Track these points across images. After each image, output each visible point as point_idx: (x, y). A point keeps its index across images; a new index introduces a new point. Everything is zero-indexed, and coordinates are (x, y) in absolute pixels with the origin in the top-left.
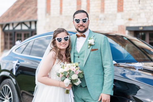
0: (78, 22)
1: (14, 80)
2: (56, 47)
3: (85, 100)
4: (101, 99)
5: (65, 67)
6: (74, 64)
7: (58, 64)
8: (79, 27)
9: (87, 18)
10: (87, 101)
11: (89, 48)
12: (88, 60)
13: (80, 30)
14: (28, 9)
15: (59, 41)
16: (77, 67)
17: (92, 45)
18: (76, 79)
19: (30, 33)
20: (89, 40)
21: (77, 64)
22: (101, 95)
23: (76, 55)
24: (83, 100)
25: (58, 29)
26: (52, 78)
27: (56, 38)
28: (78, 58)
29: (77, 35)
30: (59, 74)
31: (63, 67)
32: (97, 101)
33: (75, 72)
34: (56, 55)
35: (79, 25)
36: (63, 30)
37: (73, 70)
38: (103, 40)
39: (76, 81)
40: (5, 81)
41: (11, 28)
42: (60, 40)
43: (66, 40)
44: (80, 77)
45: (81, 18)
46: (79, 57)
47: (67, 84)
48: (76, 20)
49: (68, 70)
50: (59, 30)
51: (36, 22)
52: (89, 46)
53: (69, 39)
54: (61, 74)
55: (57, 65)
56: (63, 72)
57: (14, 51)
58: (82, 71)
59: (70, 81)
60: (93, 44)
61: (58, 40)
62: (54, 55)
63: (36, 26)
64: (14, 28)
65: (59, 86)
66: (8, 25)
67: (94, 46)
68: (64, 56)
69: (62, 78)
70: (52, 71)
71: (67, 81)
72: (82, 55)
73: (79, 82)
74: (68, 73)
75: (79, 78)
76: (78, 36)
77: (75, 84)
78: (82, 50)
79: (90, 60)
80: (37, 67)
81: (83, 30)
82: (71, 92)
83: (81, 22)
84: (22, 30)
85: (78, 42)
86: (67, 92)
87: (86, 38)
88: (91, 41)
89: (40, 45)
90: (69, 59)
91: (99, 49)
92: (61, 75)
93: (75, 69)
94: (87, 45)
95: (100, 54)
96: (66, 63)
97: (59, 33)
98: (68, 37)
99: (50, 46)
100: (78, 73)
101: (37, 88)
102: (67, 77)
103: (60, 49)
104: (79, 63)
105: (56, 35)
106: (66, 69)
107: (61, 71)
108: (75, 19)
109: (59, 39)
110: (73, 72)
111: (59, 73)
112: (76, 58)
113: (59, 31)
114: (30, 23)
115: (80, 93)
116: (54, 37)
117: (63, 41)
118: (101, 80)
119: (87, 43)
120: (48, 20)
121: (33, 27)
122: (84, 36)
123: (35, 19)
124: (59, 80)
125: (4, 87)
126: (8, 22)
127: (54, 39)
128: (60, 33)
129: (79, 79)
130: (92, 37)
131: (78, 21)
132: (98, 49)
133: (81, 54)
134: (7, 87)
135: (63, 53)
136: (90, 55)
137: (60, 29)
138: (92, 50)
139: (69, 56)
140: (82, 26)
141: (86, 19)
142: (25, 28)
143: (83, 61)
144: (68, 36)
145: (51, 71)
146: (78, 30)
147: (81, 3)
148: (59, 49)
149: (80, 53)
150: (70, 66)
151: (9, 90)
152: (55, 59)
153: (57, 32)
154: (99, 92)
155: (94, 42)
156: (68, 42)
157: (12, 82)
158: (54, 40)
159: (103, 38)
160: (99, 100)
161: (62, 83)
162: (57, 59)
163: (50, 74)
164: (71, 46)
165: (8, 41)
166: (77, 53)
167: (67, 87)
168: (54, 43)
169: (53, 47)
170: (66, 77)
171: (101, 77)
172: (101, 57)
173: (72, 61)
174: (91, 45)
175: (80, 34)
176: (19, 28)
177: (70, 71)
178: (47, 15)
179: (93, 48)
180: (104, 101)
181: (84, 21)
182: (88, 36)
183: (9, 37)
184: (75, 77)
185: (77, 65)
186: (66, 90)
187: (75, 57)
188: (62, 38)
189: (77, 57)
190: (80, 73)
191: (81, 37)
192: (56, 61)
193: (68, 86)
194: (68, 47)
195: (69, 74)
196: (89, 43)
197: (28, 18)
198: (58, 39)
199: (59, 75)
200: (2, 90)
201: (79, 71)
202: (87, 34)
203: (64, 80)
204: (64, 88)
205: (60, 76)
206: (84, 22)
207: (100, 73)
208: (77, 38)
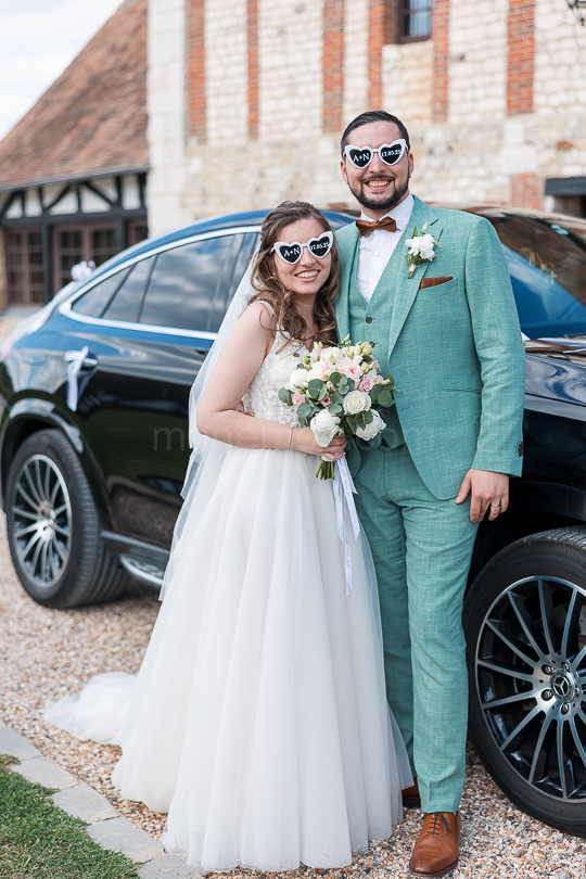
0: (361, 163)
1: (73, 432)
2: (274, 286)
3: (401, 504)
4: (470, 493)
5: (313, 365)
6: (355, 349)
7: (282, 354)
8: (367, 183)
9: (402, 142)
10: (410, 504)
11: (412, 276)
12: (410, 326)
13: (369, 195)
14: (104, 119)
15: (287, 258)
16: (366, 359)
17: (427, 261)
18: (362, 409)
19: (118, 226)
20: (409, 242)
21: (367, 349)
22: (467, 475)
23: (357, 312)
24: (392, 503)
25: (282, 205)
26: (258, 415)
27: (277, 246)
28: (365, 323)
29: (357, 225)
30: (290, 392)
31: (306, 365)
32: (452, 502)
33: (357, 381)
34: (274, 319)
35: (368, 175)
36: (305, 211)
37: (349, 375)
38: (472, 238)
39: (362, 418)
40: (33, 439)
41: (33, 209)
42: (292, 254)
43: (320, 252)
44: (383, 402)
45: (374, 144)
46: (369, 320)
47: (324, 434)
48: (354, 153)
49: (329, 373)
50: (286, 210)
51: (142, 178)
52: (412, 268)
53: (330, 246)
54: (297, 392)
55: (278, 357)
56: (306, 385)
57: (65, 309)
58: (388, 380)
59: (338, 420)
60: (430, 255)
61: (283, 253)
62: (265, 316)
63: (142, 196)
64: (46, 210)
65: (292, 447)
66: (19, 195)
67: (432, 266)
68: (309, 321)
69: (304, 411)
70: (258, 383)
71: (325, 421)
72: (384, 309)
73: (374, 428)
74: (329, 385)
75: (375, 406)
76: (364, 230)
77: (360, 433)
78: (384, 289)
79: (417, 325)
80: (193, 378)
81: (388, 195)
82: (343, 468)
83: (375, 164)
84: (80, 217)
85: (363, 256)
86: (327, 471)
87: (397, 236)
88: (422, 245)
89: (169, 280)
90: (328, 332)
91: (457, 275)
92: (297, 398)
93: (359, 370)
94: (403, 261)
95: (461, 300)
96: (317, 346)
97: (287, 224)
98: (326, 240)
99: (248, 284)
100: (372, 384)
101: (196, 465)
102: (325, 404)
103: (295, 295)
104: (373, 344)
105: (275, 232)
106: (319, 371)
107: (298, 378)
108: (348, 149)
109: (289, 249)
110: (350, 382)
111: (292, 388)
112: (360, 326)
113: (287, 215)
114: (118, 181)
115: (378, 475)
116: (268, 244)
117: (306, 257)
118: (466, 413)
119: (404, 253)
120: (196, 165)
121: (131, 201)
122: (390, 226)
123: (139, 166)
124: (288, 425)
125: (32, 466)
126: (17, 184)
127: (264, 253)
128: (293, 221)
129: (374, 412)
130: (425, 227)
131: (361, 157)
132: (451, 278)
133: (379, 305)
134: (43, 465)
135: (305, 310)
136: (417, 305)
137: (293, 205)
138: (427, 283)
139: (332, 319)
140: (380, 176)
141: (398, 147)
142: (93, 204)
143: (387, 335)
144: (329, 234)
145: (253, 386)
146: (361, 198)
147: (341, 82)
148: (287, 295)
149: (375, 301)
150: (335, 355)
151: (54, 478)
152: (272, 334)
153: (278, 218)
154: (459, 465)
155: (434, 249)
156: (326, 259)
157: (64, 442)
158: (267, 254)
159: (474, 226)
160: (459, 500)
161: (301, 433)
162: (278, 334)
163: (250, 397)
164: (340, 277)
165: (25, 268)
166: (362, 303)
167: (325, 451)
168: (265, 268)
169: (263, 286)
170: (321, 407)
171: (467, 398)
172: (465, 312)
173: (344, 337)
174: (419, 261)
175: (371, 220)
176: (67, 206)
177: (336, 377)
178: (193, 141)
179: (432, 275)
180: (481, 499)
181: (390, 156)
182: (409, 225)
183: (25, 250)
184: (356, 402)
185: (365, 351)
186: (319, 464)
187: (356, 322)
188: (301, 246)
189: (362, 319)
190: (379, 388)
191: (375, 232)
192: (276, 341)
193: (330, 445)
194: (328, 282)
195: (331, 391)
196: (411, 252)
197: (108, 164)
198: (283, 249)
199: (287, 398)
200: (24, 481)
201: (374, 379)
202: (401, 214)
203: (309, 419)
204: (308, 455)
205: (294, 402)
206: (390, 159)
207: (464, 380)
208: (363, 239)
